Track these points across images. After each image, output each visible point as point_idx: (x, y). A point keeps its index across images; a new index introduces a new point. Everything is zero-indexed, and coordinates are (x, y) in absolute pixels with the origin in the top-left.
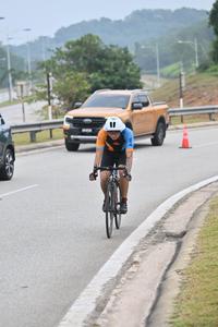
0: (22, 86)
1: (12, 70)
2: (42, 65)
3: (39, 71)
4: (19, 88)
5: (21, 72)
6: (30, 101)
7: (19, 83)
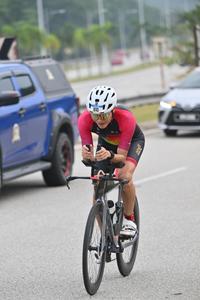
0: (160, 44)
1: (146, 24)
2: (184, 18)
3: (180, 26)
4: (156, 47)
5: (158, 28)
6: (170, 63)
7: (156, 40)
